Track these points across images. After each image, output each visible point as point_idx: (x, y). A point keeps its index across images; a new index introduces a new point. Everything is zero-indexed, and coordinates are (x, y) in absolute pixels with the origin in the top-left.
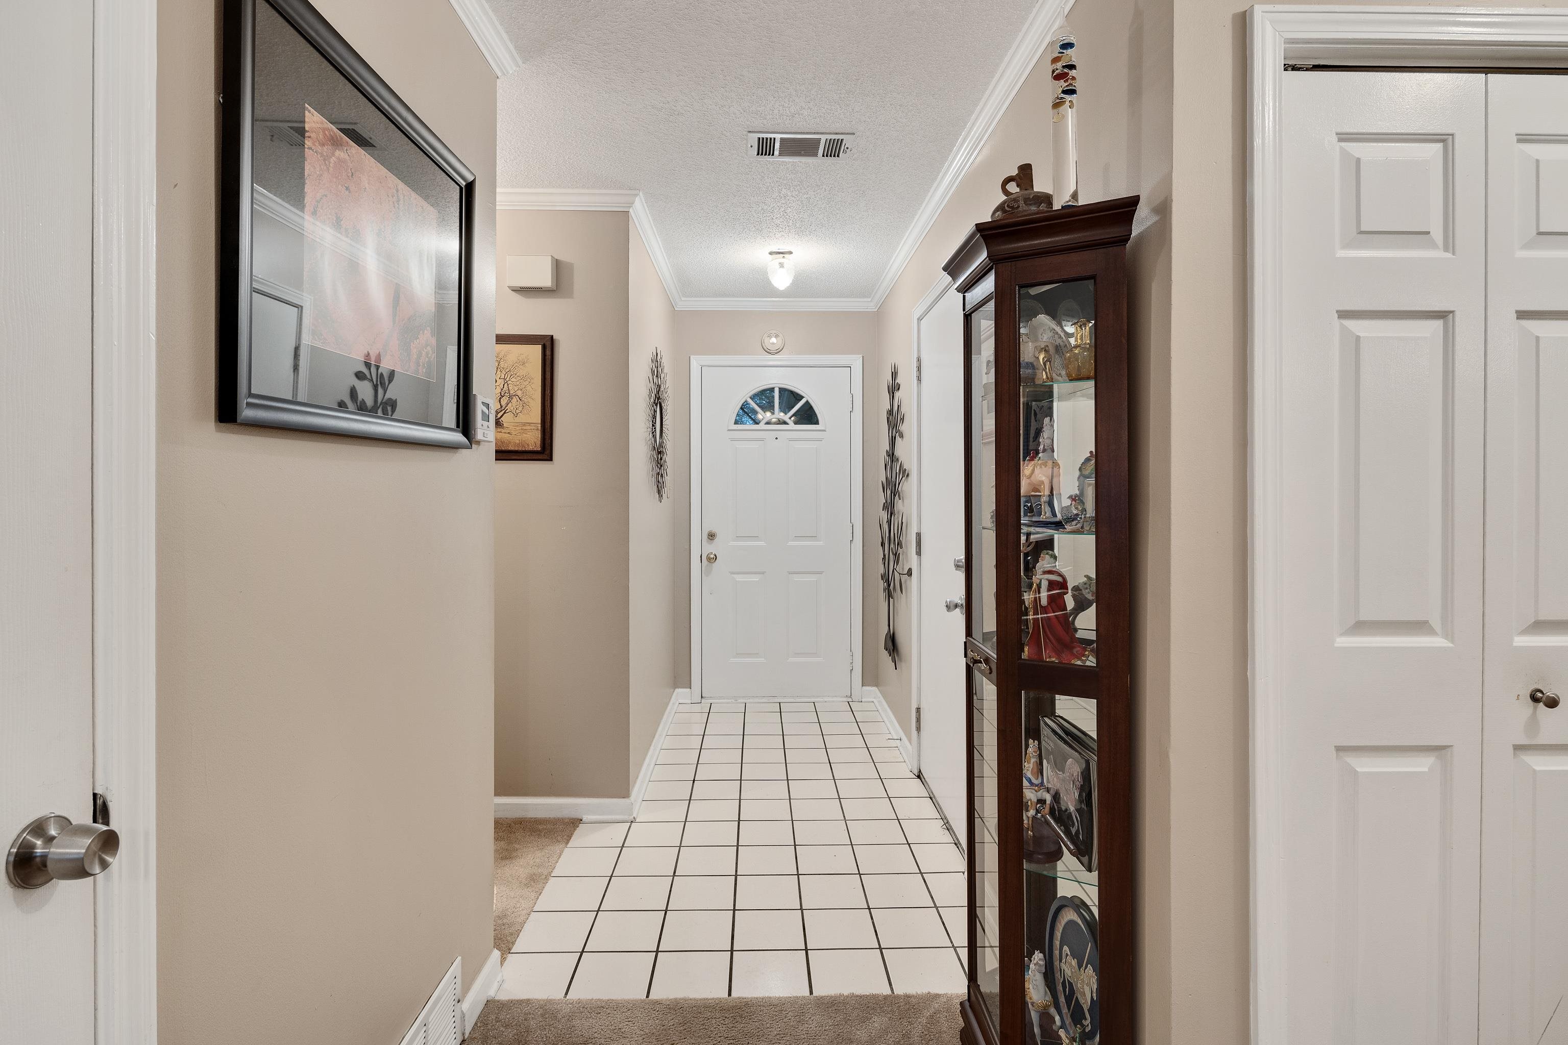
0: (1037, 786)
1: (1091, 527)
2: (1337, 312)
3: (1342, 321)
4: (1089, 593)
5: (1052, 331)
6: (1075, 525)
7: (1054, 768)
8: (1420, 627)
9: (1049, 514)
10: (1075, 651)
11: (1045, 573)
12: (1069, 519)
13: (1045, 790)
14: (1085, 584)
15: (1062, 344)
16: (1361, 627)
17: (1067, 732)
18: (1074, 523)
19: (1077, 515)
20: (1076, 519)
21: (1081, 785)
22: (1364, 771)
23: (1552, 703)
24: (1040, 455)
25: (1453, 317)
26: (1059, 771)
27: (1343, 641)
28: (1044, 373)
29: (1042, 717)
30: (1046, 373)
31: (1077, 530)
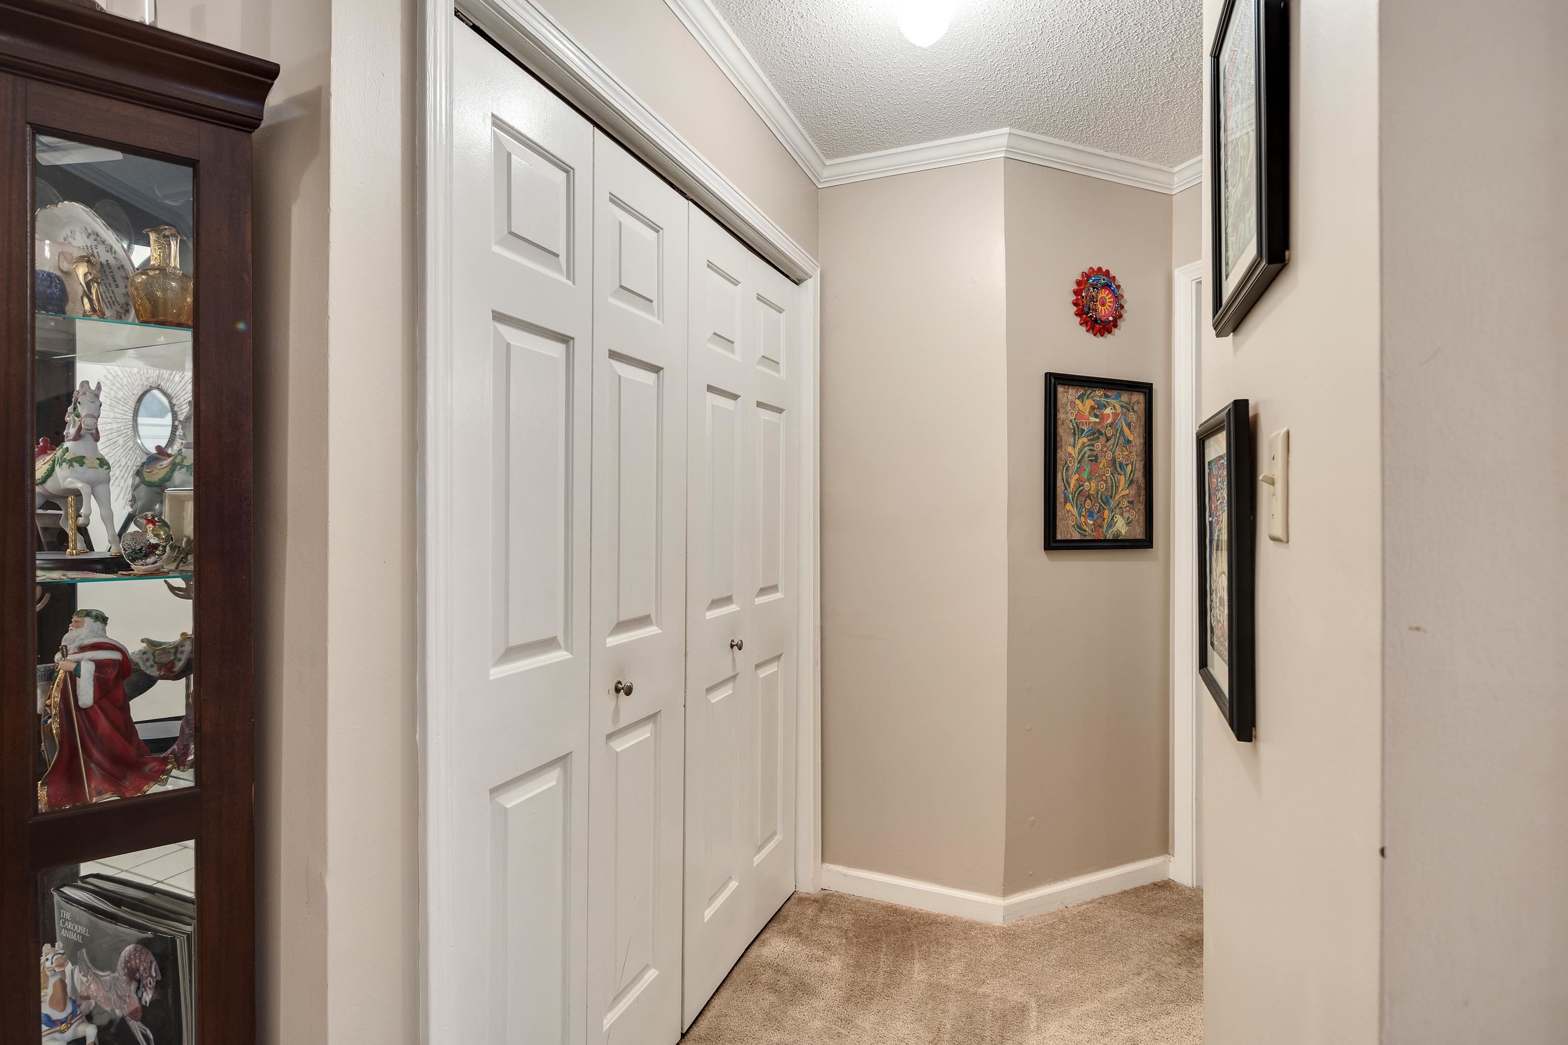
0: (62, 1022)
1: (178, 564)
2: (493, 311)
3: (494, 323)
4: (152, 666)
5: (93, 237)
6: (154, 563)
7: (89, 968)
8: (549, 644)
9: (81, 545)
10: (147, 769)
11: (83, 649)
12: (136, 553)
13: (80, 1020)
14: (145, 653)
15: (112, 262)
16: (511, 653)
17: (116, 900)
18: (151, 560)
19: (156, 547)
20: (153, 553)
21: (157, 982)
22: (512, 805)
23: (629, 691)
24: (67, 444)
25: (573, 342)
26: (102, 970)
27: (497, 672)
28: (86, 300)
29: (57, 889)
30: (91, 300)
31: (156, 570)
